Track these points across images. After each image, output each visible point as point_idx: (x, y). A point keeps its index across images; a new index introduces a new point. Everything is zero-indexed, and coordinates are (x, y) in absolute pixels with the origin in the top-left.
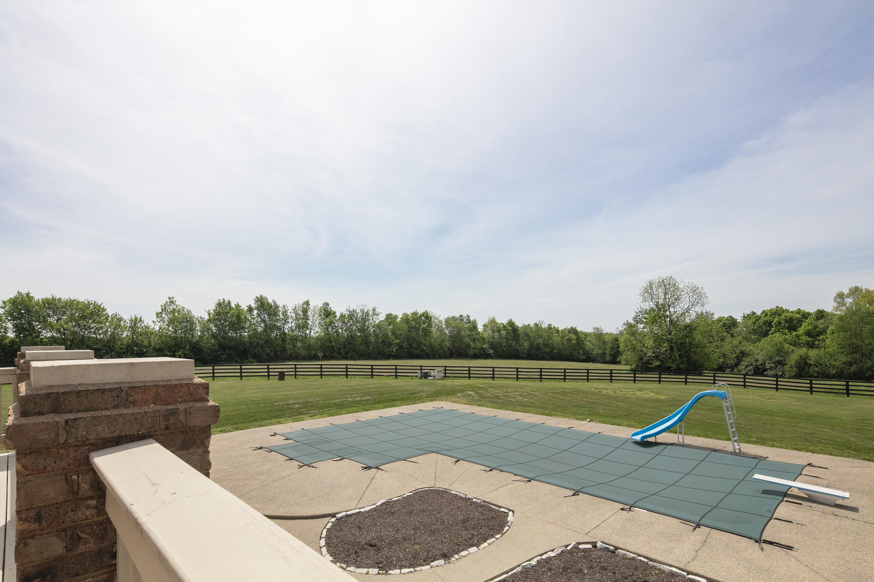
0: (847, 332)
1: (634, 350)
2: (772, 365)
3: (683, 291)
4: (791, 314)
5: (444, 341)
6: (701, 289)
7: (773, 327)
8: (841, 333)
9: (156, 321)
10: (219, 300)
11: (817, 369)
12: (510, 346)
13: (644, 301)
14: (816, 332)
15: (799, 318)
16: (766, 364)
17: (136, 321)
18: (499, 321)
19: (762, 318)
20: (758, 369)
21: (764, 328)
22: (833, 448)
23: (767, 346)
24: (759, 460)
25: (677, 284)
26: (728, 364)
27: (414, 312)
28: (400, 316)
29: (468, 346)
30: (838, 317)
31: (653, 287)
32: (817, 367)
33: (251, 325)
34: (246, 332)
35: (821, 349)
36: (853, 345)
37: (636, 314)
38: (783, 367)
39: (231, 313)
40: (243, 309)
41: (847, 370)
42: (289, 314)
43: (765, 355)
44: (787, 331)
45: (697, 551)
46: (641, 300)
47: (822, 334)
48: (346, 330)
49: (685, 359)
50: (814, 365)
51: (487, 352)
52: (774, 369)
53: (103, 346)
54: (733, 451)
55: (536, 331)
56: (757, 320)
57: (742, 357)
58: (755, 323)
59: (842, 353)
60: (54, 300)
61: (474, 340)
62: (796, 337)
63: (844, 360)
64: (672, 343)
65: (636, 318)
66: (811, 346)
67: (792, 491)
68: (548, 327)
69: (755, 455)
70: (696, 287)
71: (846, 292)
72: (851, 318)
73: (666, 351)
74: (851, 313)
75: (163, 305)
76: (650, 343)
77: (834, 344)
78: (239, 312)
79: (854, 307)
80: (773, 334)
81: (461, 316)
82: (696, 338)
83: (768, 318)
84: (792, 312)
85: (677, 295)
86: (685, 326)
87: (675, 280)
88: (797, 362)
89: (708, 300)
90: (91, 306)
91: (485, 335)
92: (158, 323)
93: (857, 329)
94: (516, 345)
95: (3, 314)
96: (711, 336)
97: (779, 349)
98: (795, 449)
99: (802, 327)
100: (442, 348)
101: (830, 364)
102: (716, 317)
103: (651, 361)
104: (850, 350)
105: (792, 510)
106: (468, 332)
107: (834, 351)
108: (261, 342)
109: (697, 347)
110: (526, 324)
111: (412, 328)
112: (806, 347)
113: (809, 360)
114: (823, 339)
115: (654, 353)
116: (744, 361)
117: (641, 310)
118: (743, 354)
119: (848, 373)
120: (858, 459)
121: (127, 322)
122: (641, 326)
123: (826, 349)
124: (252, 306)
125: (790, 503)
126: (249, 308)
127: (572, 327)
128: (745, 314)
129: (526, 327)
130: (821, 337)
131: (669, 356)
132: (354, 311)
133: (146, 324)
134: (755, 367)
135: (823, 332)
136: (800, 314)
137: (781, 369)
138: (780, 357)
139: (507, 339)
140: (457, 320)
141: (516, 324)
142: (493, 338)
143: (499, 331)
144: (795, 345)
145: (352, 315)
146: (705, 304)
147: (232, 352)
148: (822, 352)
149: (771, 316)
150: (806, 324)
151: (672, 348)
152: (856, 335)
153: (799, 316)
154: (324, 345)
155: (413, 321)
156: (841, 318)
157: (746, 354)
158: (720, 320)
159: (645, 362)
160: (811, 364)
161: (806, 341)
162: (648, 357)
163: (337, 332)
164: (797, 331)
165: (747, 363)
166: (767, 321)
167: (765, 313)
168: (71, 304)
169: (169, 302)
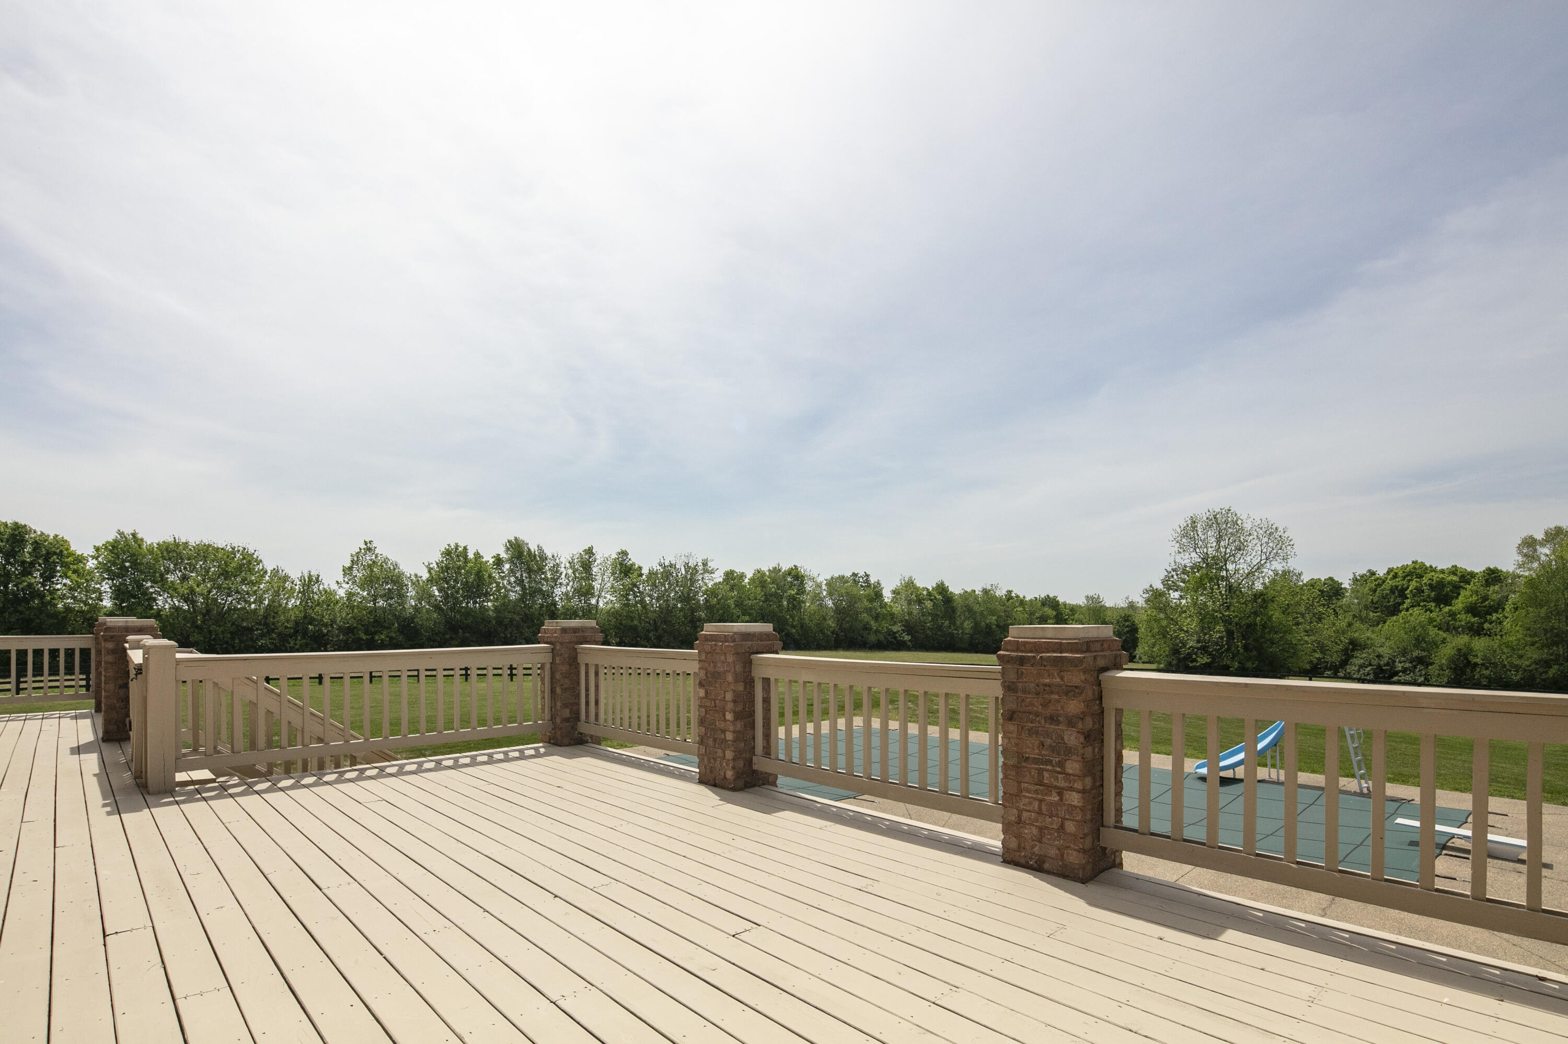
0: (1542, 607)
1: (1164, 637)
2: (1407, 665)
3: (1250, 534)
4: (1441, 576)
5: (825, 619)
6: (1282, 531)
7: (1408, 598)
8: (1531, 609)
9: (342, 581)
10: (449, 545)
11: (1487, 672)
12: (940, 628)
13: (1181, 551)
14: (1485, 607)
15: (1455, 582)
16: (1397, 664)
17: (310, 582)
18: (920, 583)
19: (1388, 581)
20: (1382, 671)
21: (1392, 600)
22: (1514, 788)
23: (1397, 631)
24: (1400, 804)
25: (1239, 522)
26: (1327, 662)
27: (775, 568)
28: (749, 575)
29: (867, 628)
30: (1525, 580)
31: (1197, 526)
32: (1487, 668)
33: (499, 588)
34: (491, 601)
35: (1495, 637)
36: (1551, 630)
37: (1166, 574)
38: (1427, 668)
39: (467, 568)
40: (487, 562)
41: (1541, 674)
42: (562, 569)
43: (1395, 647)
44: (1433, 604)
45: (1324, 910)
46: (1176, 549)
47: (1497, 612)
48: (658, 599)
49: (1254, 653)
50: (1483, 664)
51: (899, 638)
52: (1411, 671)
53: (257, 623)
54: (1358, 791)
55: (984, 602)
56: (1379, 585)
57: (1353, 650)
58: (1375, 591)
59: (1533, 644)
60: (177, 545)
61: (877, 618)
62: (1449, 616)
63: (1535, 656)
64: (1230, 624)
65: (1167, 580)
66: (1477, 631)
67: (1453, 843)
68: (1006, 596)
69: (1393, 797)
70: (1274, 527)
71: (1540, 536)
72: (1549, 582)
73: (1221, 638)
74: (1549, 573)
75: (354, 553)
76: (1191, 624)
77: (1517, 628)
78: (481, 567)
79: (1554, 563)
80: (1407, 610)
81: (854, 575)
82: (1274, 617)
83: (1399, 582)
84: (1442, 572)
85: (1240, 541)
86: (1255, 595)
87: (1236, 515)
88: (1452, 660)
89: (1294, 551)
90: (238, 555)
91: (897, 609)
92: (344, 585)
93: (1560, 603)
94: (950, 627)
95: (96, 569)
96: (1299, 614)
97: (1419, 636)
98: (1457, 790)
99: (1460, 598)
100: (822, 631)
101: (1511, 664)
102: (1306, 578)
103: (1194, 656)
104: (1547, 639)
105: (1455, 866)
106: (866, 603)
107: (1518, 640)
108: (517, 618)
109: (1276, 633)
110: (969, 590)
111: (771, 596)
112: (1467, 634)
113: (1474, 656)
114: (1499, 619)
115: (1198, 641)
116: (1356, 657)
117: (1176, 567)
118: (1355, 645)
119: (1544, 680)
120: (1554, 804)
121: (295, 583)
122: (1176, 595)
123: (1504, 637)
124: (501, 557)
125: (1451, 857)
126: (497, 559)
127: (1048, 596)
128: (1357, 574)
129: (966, 595)
130: (1495, 616)
131: (1226, 646)
132: (671, 565)
133: (326, 587)
134: (1376, 668)
135: (1499, 606)
136: (1456, 575)
137: (1423, 672)
138: (1421, 650)
139: (935, 616)
140: (847, 582)
141: (951, 589)
142: (910, 613)
143: (920, 601)
144: (1447, 630)
145: (668, 572)
146: (1289, 557)
147: (467, 635)
148: (1495, 643)
149: (1404, 578)
150: (1468, 593)
151: (1230, 633)
152: (1558, 614)
153: (1455, 578)
154: (621, 624)
155: (773, 583)
156: (1531, 582)
157: (1361, 646)
158: (1313, 584)
159: (1184, 658)
160: (1476, 664)
161: (1467, 623)
162: (1189, 648)
163: (642, 602)
164: (1451, 605)
165: (1362, 661)
166: (1397, 587)
167: (1392, 574)
168: (205, 552)
169: (364, 549)
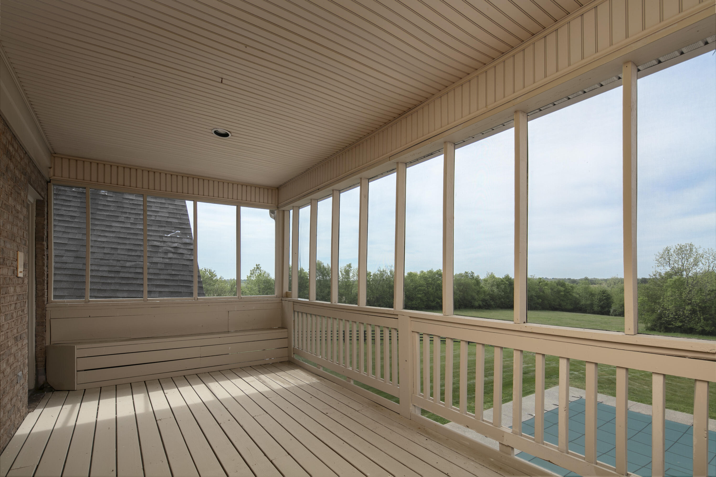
13: (659, 265)
18: (497, 276)
25: (695, 250)
27: (430, 271)
29: (473, 298)
46: (656, 264)
51: (488, 304)
61: (478, 293)
75: (252, 270)
81: (466, 273)
91: (487, 289)
106: (472, 286)
111: (429, 284)
117: (656, 274)
132: (384, 271)
139: (505, 292)
140: (462, 276)
141: (512, 278)
142: (493, 291)
143: (497, 285)
145: (382, 275)
155: (430, 278)
169: (256, 268)
